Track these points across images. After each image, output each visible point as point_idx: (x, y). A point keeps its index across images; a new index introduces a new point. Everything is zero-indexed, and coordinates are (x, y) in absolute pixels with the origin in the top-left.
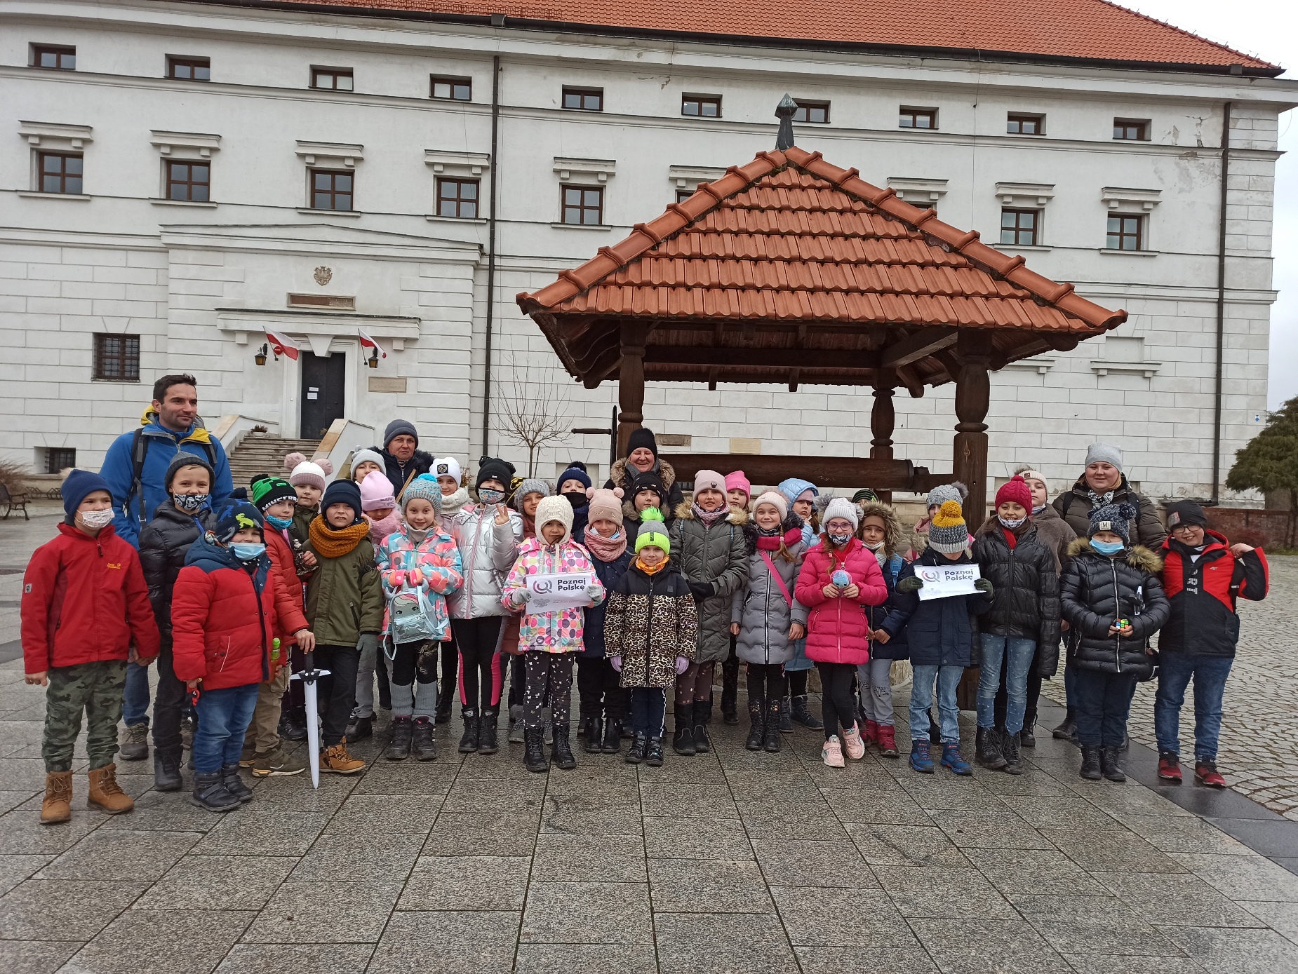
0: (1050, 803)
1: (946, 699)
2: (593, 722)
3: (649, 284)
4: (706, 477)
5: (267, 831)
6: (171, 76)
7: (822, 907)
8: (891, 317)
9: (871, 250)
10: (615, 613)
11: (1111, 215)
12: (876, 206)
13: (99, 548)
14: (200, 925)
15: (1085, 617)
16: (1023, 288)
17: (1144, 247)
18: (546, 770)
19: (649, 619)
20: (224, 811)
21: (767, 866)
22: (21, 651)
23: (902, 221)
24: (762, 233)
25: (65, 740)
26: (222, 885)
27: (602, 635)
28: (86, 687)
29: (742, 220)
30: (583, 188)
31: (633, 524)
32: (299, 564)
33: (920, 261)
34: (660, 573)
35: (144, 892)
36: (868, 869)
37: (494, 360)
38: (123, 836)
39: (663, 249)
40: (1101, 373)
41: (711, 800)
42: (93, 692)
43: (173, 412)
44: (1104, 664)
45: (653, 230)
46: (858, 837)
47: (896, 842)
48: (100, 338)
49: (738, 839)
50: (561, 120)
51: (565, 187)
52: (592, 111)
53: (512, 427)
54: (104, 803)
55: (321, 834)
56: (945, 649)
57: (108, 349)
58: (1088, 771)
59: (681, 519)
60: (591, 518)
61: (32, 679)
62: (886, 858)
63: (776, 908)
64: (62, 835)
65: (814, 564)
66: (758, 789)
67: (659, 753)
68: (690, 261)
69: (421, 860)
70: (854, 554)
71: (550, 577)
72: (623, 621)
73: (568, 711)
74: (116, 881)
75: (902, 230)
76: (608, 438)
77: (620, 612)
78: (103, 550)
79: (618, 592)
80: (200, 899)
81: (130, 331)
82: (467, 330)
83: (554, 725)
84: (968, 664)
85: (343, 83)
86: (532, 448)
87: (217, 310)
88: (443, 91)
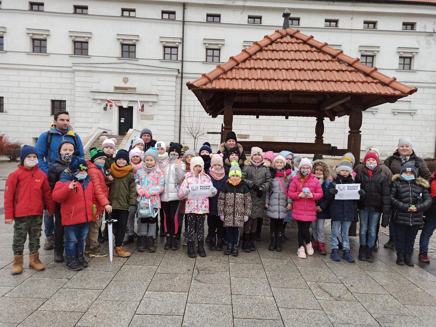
0: (386, 275)
1: (345, 234)
2: (213, 239)
3: (235, 78)
4: (255, 150)
5: (92, 279)
6: (75, 13)
7: (299, 318)
8: (326, 90)
9: (318, 66)
10: (221, 199)
11: (400, 57)
12: (320, 50)
13: (32, 174)
14: (62, 318)
15: (399, 204)
16: (377, 79)
17: (412, 68)
18: (195, 257)
19: (234, 202)
20: (77, 270)
21: (278, 299)
22: (4, 211)
23: (330, 55)
24: (277, 59)
25: (20, 244)
26: (73, 301)
27: (216, 207)
28: (28, 225)
29: (270, 55)
30: (213, 50)
31: (227, 167)
32: (106, 180)
33: (337, 69)
34: (238, 185)
35: (43, 303)
36: (317, 301)
37: (183, 109)
38: (39, 280)
39: (240, 66)
40: (395, 113)
41: (256, 271)
42: (31, 226)
43: (60, 124)
44: (405, 222)
45: (237, 59)
46: (312, 288)
47: (327, 290)
48: (53, 102)
49: (266, 287)
50: (206, 26)
51: (207, 49)
52: (217, 22)
53: (189, 132)
54: (34, 266)
55: (111, 280)
56: (345, 214)
57: (56, 105)
58: (399, 262)
59: (247, 165)
60: (212, 164)
61: (7, 222)
62: (324, 297)
63: (281, 317)
64: (18, 279)
65: (295, 184)
66: (274, 266)
67: (237, 251)
68: (250, 70)
69: (147, 293)
70: (311, 180)
71: (198, 185)
72: (225, 203)
73: (203, 235)
74: (34, 298)
75: (330, 58)
76: (220, 135)
77: (223, 199)
78: (34, 175)
79: (223, 192)
80: (64, 307)
81: (63, 99)
82: (174, 99)
83: (198, 240)
84: (354, 220)
85: (132, 14)
86: (195, 139)
87: (91, 92)
88: (166, 16)
